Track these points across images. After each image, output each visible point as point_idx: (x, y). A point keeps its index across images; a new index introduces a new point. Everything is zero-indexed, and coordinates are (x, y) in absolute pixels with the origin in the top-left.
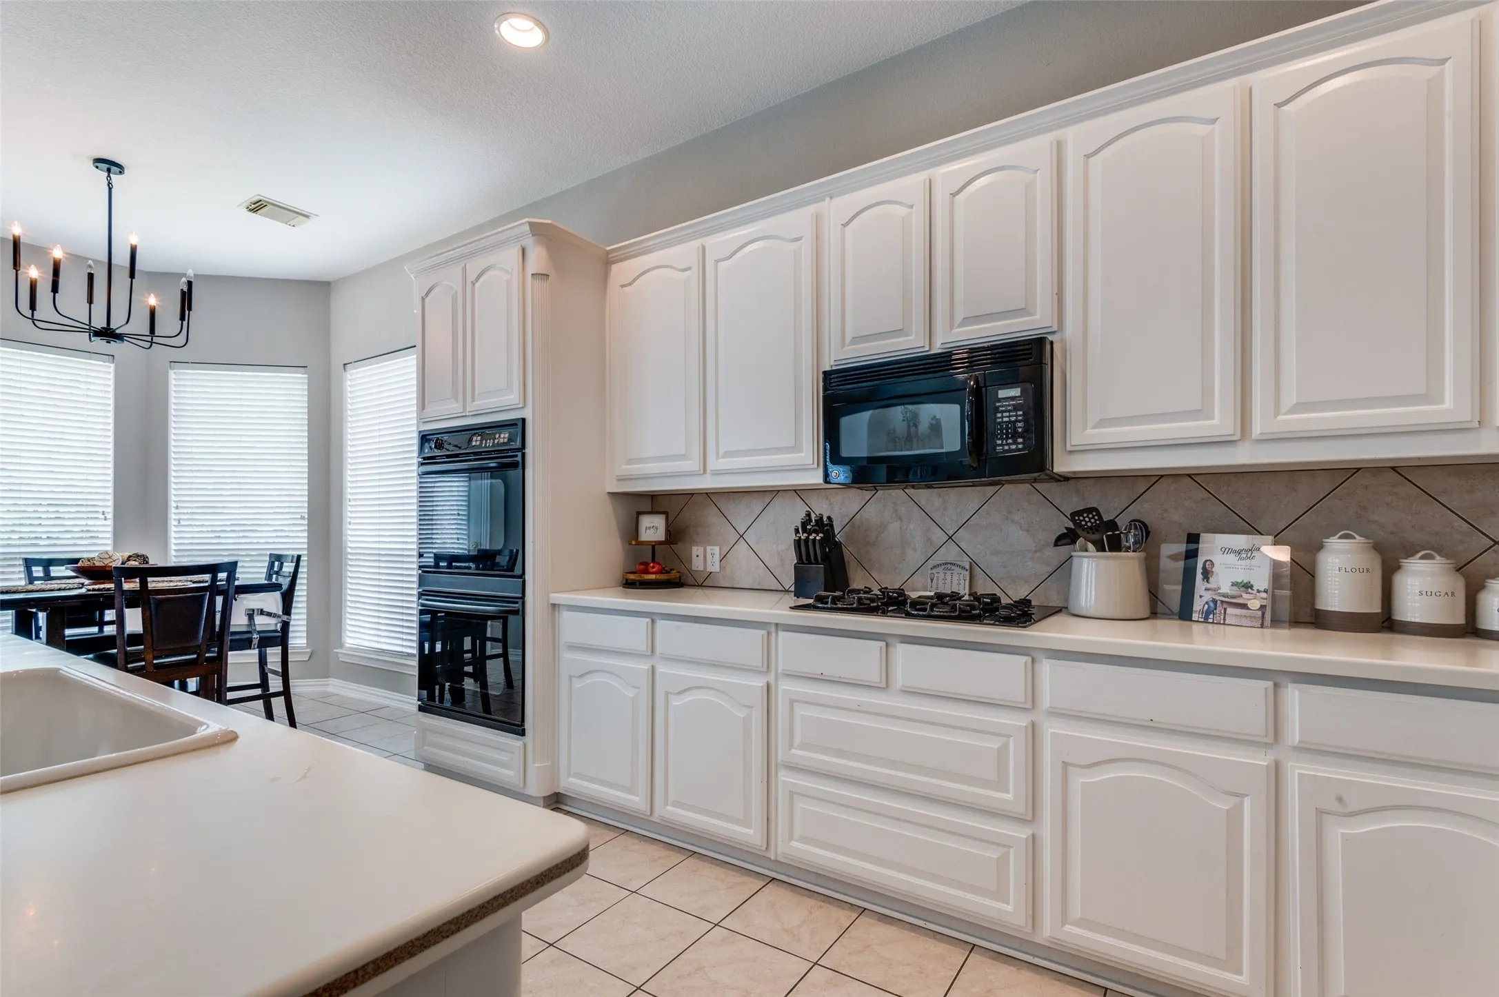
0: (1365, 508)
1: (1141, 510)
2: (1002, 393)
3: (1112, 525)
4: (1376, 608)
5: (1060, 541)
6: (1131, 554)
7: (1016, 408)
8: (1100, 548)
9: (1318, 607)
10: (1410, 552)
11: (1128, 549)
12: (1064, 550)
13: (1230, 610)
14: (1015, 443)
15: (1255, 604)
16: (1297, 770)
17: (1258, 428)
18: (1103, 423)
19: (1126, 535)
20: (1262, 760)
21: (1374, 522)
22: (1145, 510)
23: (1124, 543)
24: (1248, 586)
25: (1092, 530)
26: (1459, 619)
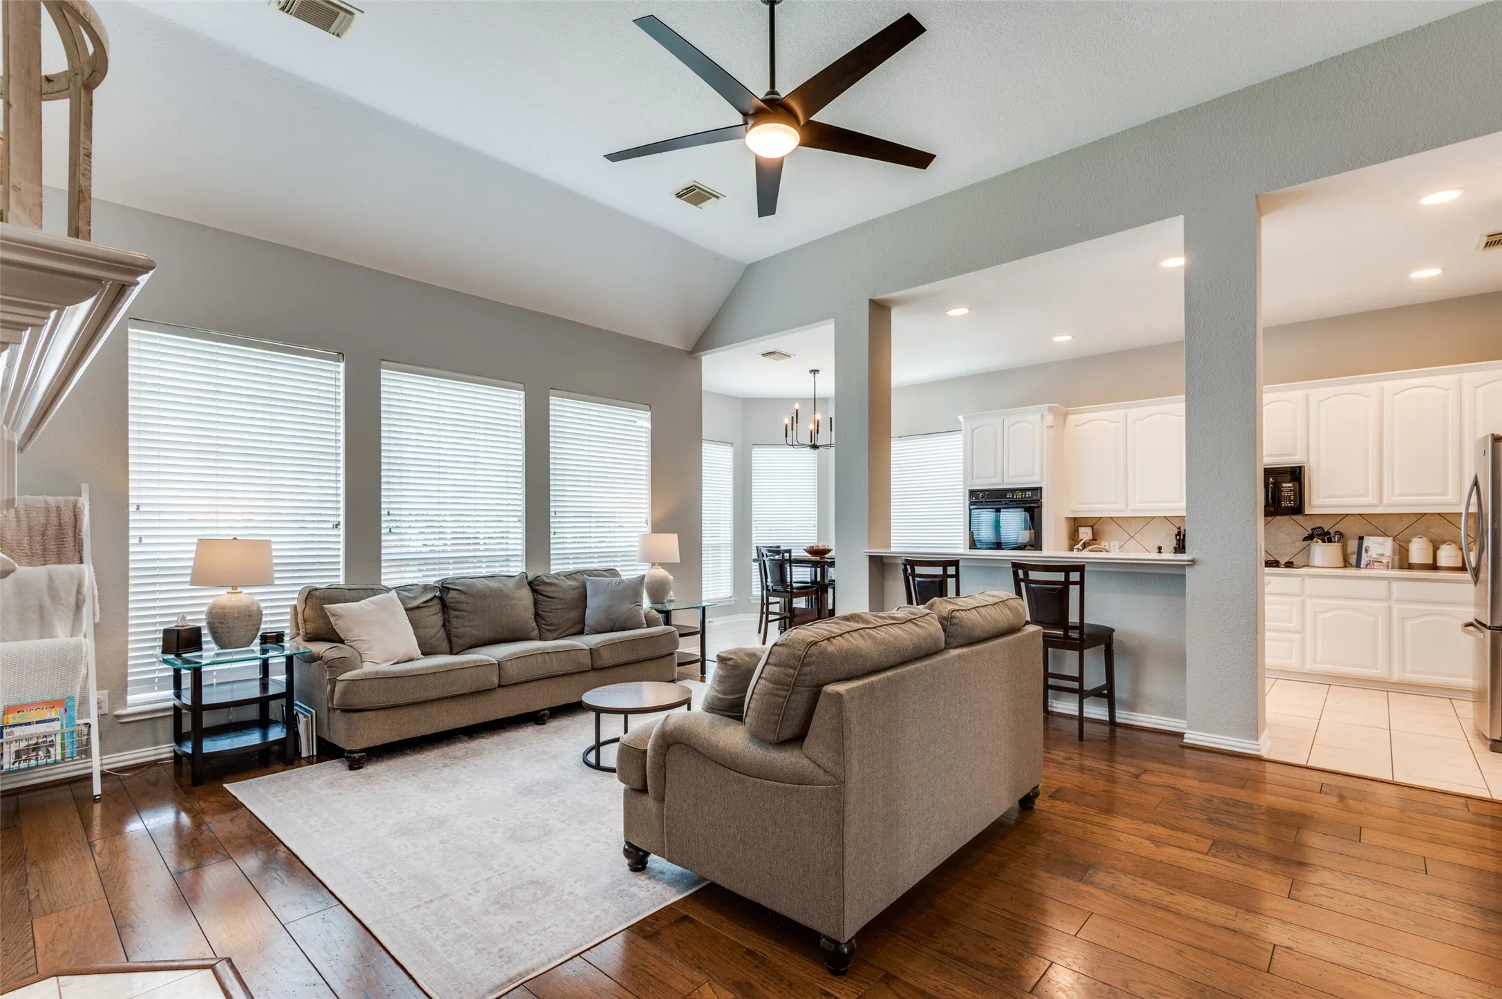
0: (1428, 528)
1: (1338, 528)
2: (1284, 485)
3: (1328, 533)
4: (1430, 561)
5: (1305, 539)
6: (1336, 544)
7: (1290, 491)
8: (1324, 541)
9: (1410, 562)
10: (1444, 542)
11: (1334, 542)
12: (1306, 543)
13: (1376, 564)
14: (1290, 503)
15: (1385, 561)
16: (1396, 607)
17: (1385, 502)
18: (1325, 497)
19: (1334, 537)
20: (1385, 605)
21: (1432, 532)
22: (1340, 527)
23: (1333, 540)
24: (1382, 555)
25: (1321, 535)
26: (1460, 565)
